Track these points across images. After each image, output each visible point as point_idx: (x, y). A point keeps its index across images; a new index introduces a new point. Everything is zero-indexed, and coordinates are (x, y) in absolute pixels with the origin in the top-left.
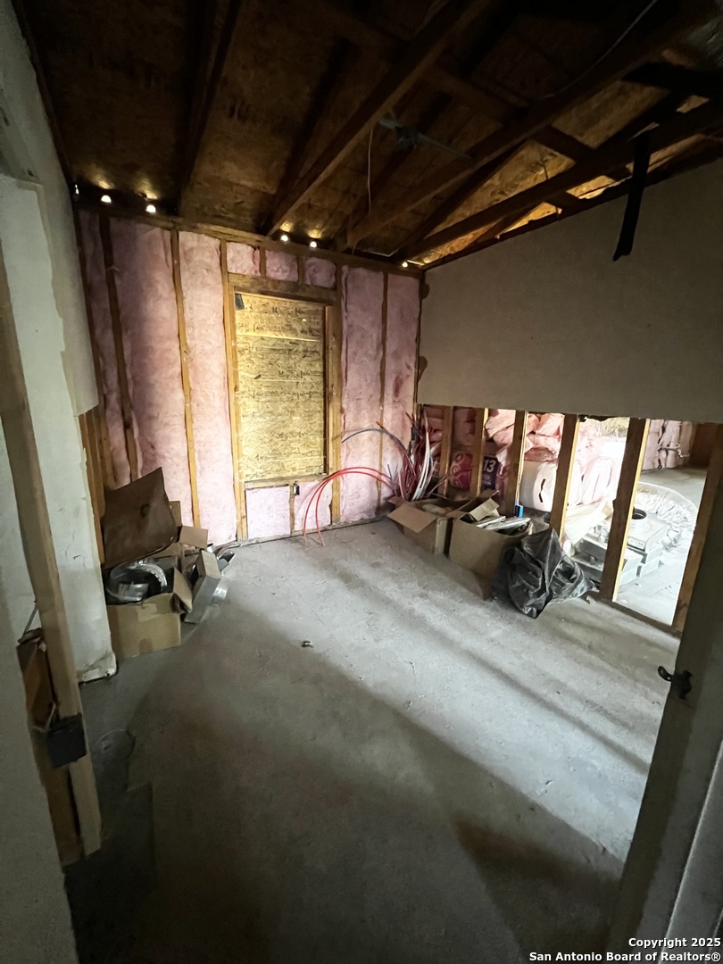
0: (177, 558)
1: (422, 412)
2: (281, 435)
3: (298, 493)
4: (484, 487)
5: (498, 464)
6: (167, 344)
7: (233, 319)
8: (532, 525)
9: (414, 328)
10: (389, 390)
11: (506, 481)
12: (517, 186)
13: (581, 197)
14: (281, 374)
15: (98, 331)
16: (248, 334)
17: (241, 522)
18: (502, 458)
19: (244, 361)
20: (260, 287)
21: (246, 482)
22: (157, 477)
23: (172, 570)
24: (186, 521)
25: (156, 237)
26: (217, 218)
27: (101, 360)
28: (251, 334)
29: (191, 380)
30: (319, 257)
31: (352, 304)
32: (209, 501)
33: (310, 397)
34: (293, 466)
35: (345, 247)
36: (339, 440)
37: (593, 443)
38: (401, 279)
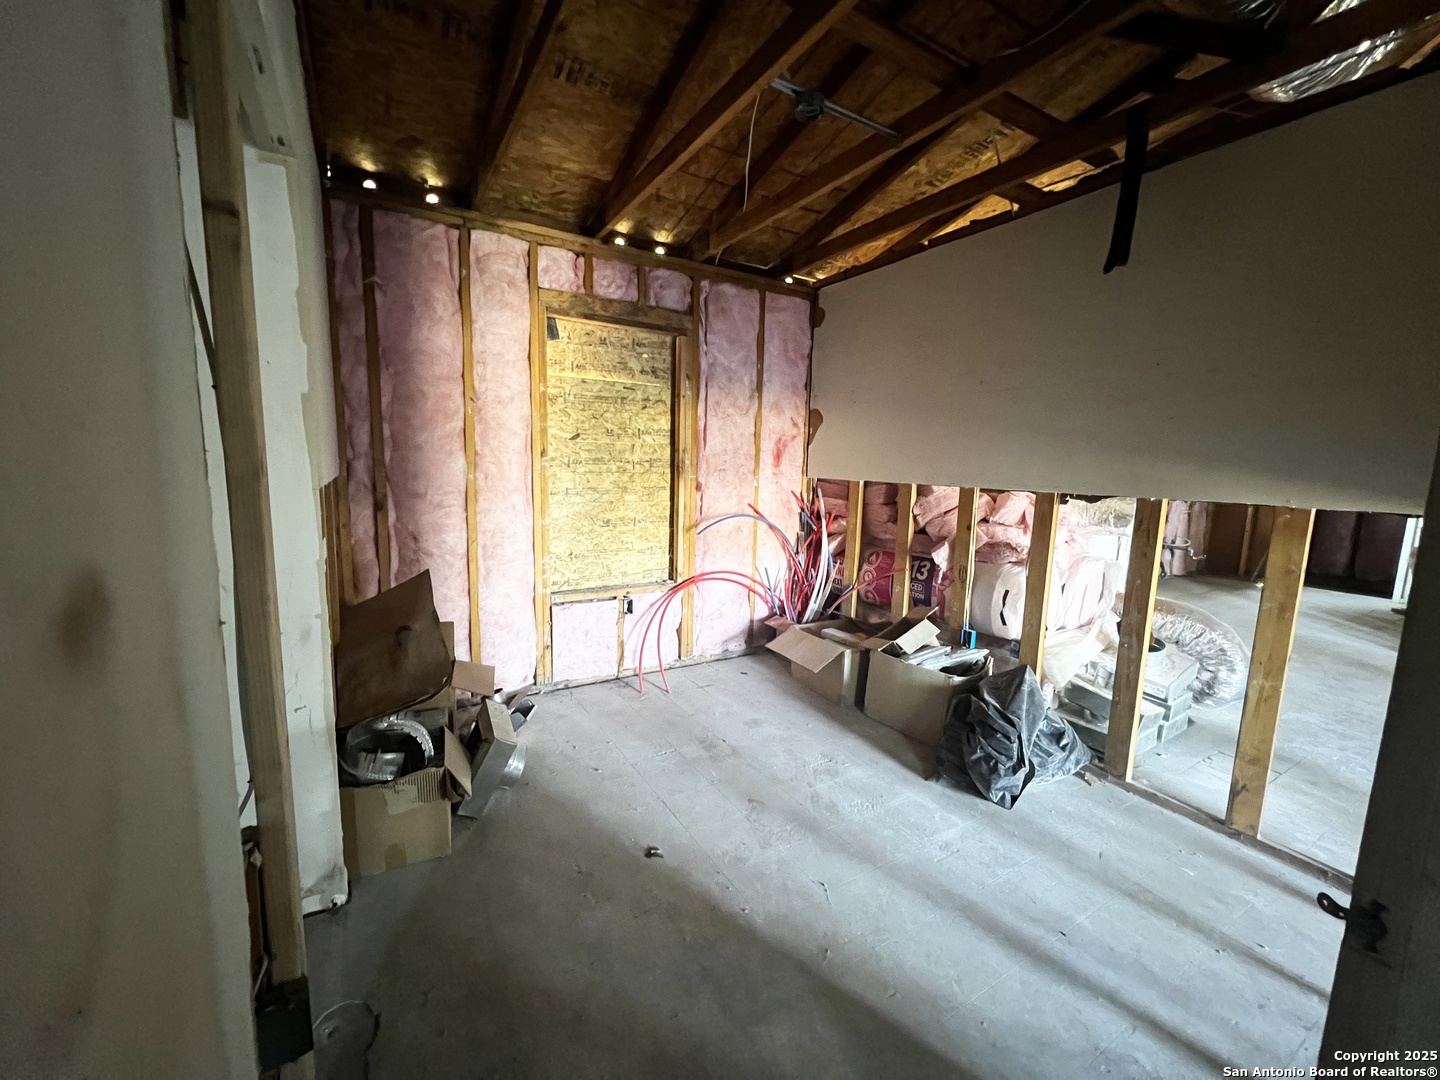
0: (447, 711)
1: (815, 491)
2: (607, 522)
3: (630, 610)
4: (915, 602)
5: (934, 567)
6: (445, 388)
7: (543, 353)
8: (991, 660)
9: (803, 370)
10: (767, 457)
11: (948, 593)
12: (952, 173)
13: (1046, 189)
14: (609, 433)
15: (345, 369)
16: (563, 374)
17: (543, 656)
18: (941, 556)
19: (555, 412)
20: (581, 309)
21: (553, 593)
22: (421, 586)
23: (442, 730)
24: (461, 653)
25: (437, 237)
26: (525, 213)
27: (347, 410)
28: (568, 374)
29: (477, 439)
30: (669, 269)
31: (715, 333)
32: (496, 623)
33: (651, 466)
34: (624, 569)
35: (706, 256)
36: (694, 531)
37: (1076, 536)
38: (784, 300)
